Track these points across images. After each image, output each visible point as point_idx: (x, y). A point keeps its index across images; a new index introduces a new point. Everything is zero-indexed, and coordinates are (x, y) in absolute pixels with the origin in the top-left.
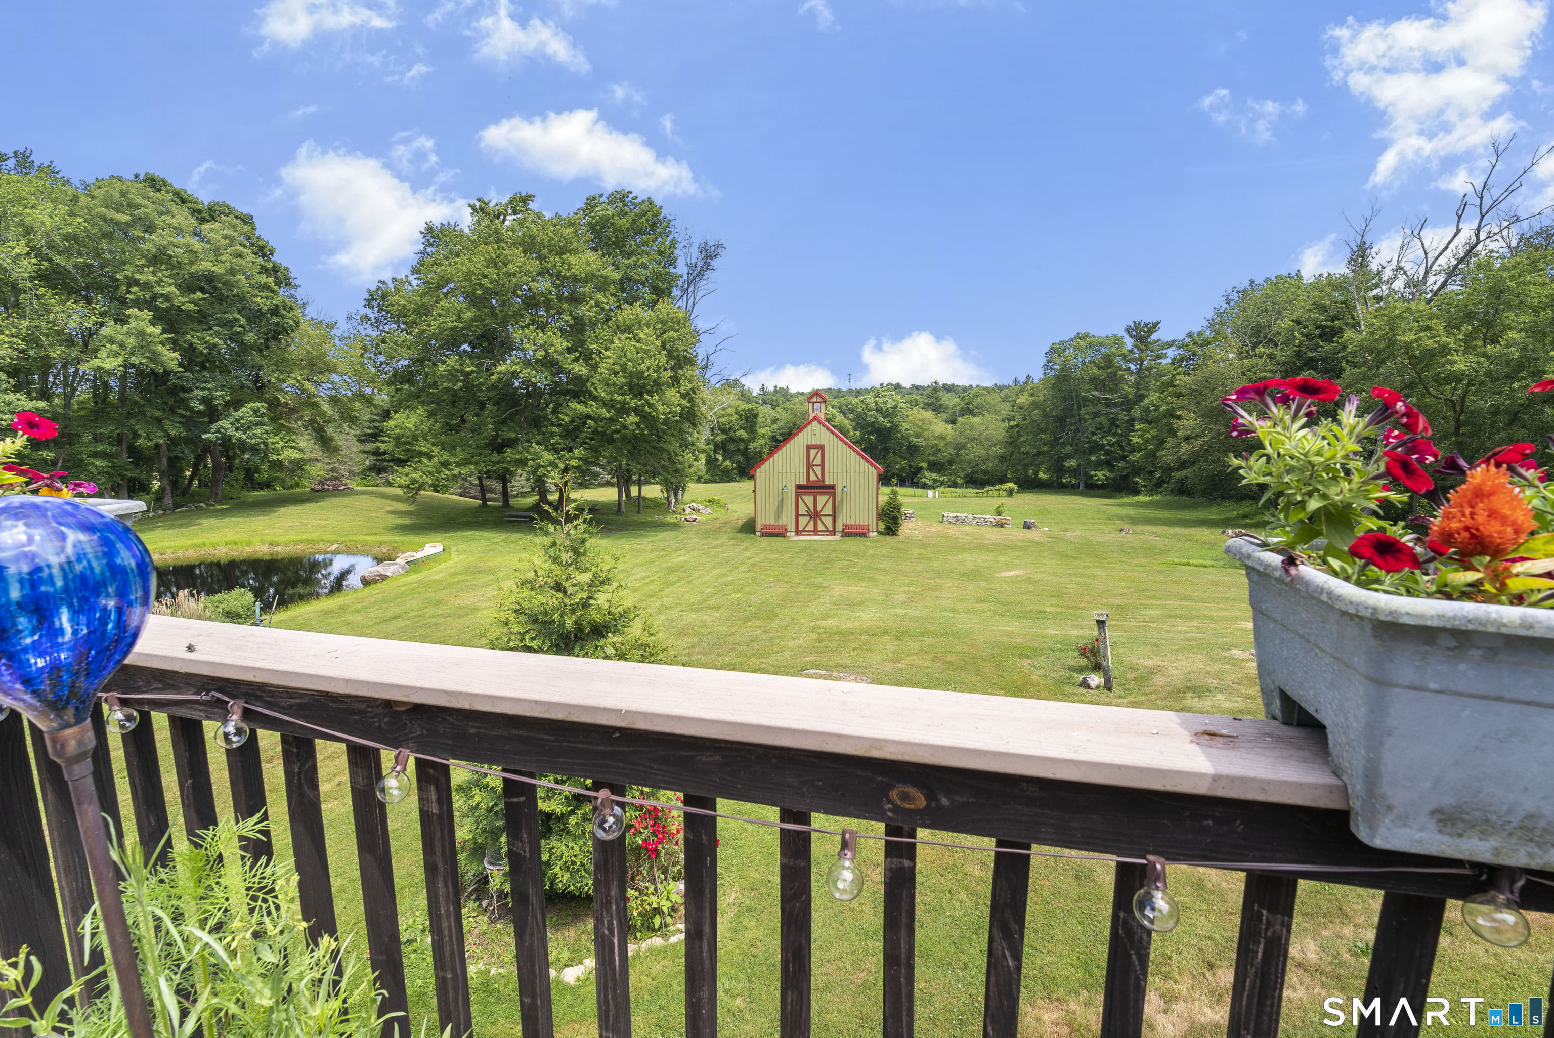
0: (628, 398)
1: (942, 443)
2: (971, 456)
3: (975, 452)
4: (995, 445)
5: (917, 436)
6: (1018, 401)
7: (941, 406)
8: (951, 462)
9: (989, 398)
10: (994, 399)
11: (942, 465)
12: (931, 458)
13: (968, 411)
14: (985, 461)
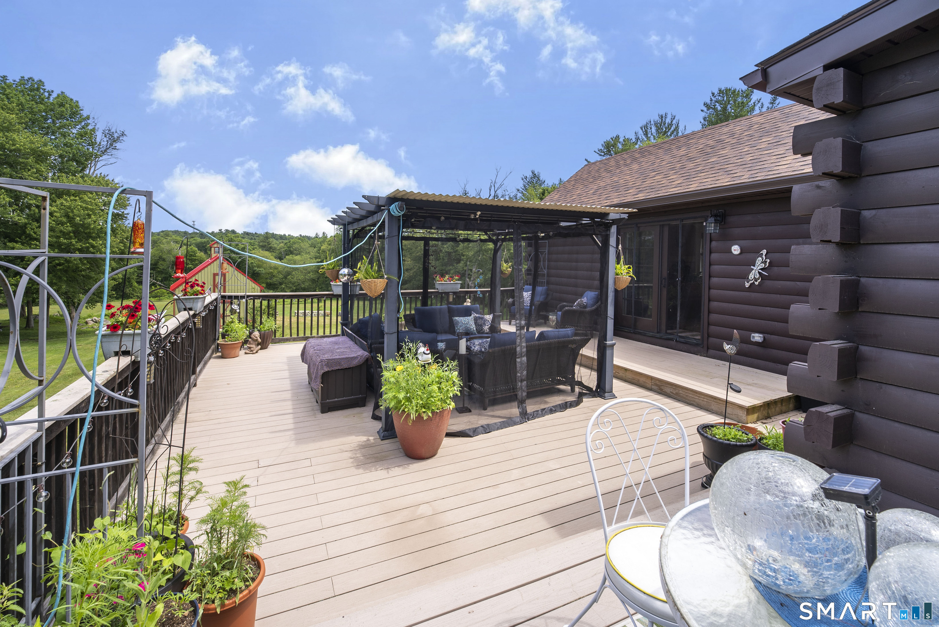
0: (74, 241)
1: (276, 271)
2: (295, 280)
3: (298, 277)
4: (309, 273)
5: (259, 266)
6: (322, 248)
7: (271, 248)
8: (281, 284)
9: (302, 245)
10: (305, 245)
11: (275, 284)
12: (269, 281)
13: (289, 252)
14: (303, 282)
